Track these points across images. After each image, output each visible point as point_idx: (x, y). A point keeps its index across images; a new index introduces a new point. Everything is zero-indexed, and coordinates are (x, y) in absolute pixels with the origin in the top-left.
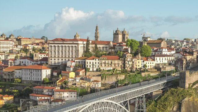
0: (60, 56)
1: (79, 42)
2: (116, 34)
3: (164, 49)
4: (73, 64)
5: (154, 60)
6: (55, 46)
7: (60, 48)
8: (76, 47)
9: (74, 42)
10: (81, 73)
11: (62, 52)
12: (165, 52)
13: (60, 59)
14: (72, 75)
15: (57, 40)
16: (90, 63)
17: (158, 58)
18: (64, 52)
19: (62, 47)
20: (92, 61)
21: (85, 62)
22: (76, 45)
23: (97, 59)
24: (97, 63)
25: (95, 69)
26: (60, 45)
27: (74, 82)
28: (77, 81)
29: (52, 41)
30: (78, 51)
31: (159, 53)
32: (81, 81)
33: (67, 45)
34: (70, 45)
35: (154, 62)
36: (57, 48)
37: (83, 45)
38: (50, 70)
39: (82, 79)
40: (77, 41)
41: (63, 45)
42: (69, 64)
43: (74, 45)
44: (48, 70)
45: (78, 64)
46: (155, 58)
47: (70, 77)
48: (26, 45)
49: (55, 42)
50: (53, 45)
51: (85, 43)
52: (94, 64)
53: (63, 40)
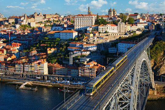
0: (82, 25)
1: (93, 16)
2: (110, 11)
3: (140, 19)
4: (91, 29)
5: (137, 26)
6: (78, 19)
7: (82, 20)
8: (91, 19)
9: (90, 16)
10: (97, 34)
11: (83, 22)
12: (141, 21)
13: (80, 26)
14: (92, 35)
15: (79, 15)
16: (101, 28)
17: (139, 25)
18: (84, 22)
19: (83, 19)
20: (102, 27)
21: (98, 28)
22: (91, 18)
23: (105, 26)
24: (105, 28)
25: (104, 32)
26: (81, 18)
27: (94, 40)
28: (95, 39)
29: (77, 16)
30: (92, 21)
31: (138, 22)
32: (97, 39)
33: (86, 18)
34: (88, 18)
35: (136, 27)
36: (80, 20)
37: (95, 18)
38: (77, 33)
39: (97, 38)
40: (92, 15)
41: (84, 18)
42: (88, 29)
43: (90, 18)
44: (76, 33)
45: (93, 29)
46: (138, 24)
47: (90, 36)
48: (49, 19)
49: (79, 16)
50: (77, 18)
51: (96, 16)
52: (103, 28)
53: (83, 15)
